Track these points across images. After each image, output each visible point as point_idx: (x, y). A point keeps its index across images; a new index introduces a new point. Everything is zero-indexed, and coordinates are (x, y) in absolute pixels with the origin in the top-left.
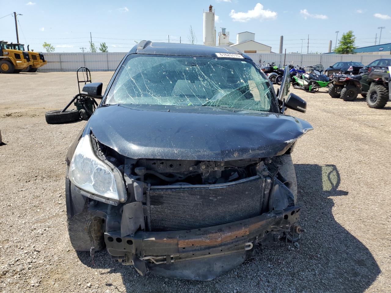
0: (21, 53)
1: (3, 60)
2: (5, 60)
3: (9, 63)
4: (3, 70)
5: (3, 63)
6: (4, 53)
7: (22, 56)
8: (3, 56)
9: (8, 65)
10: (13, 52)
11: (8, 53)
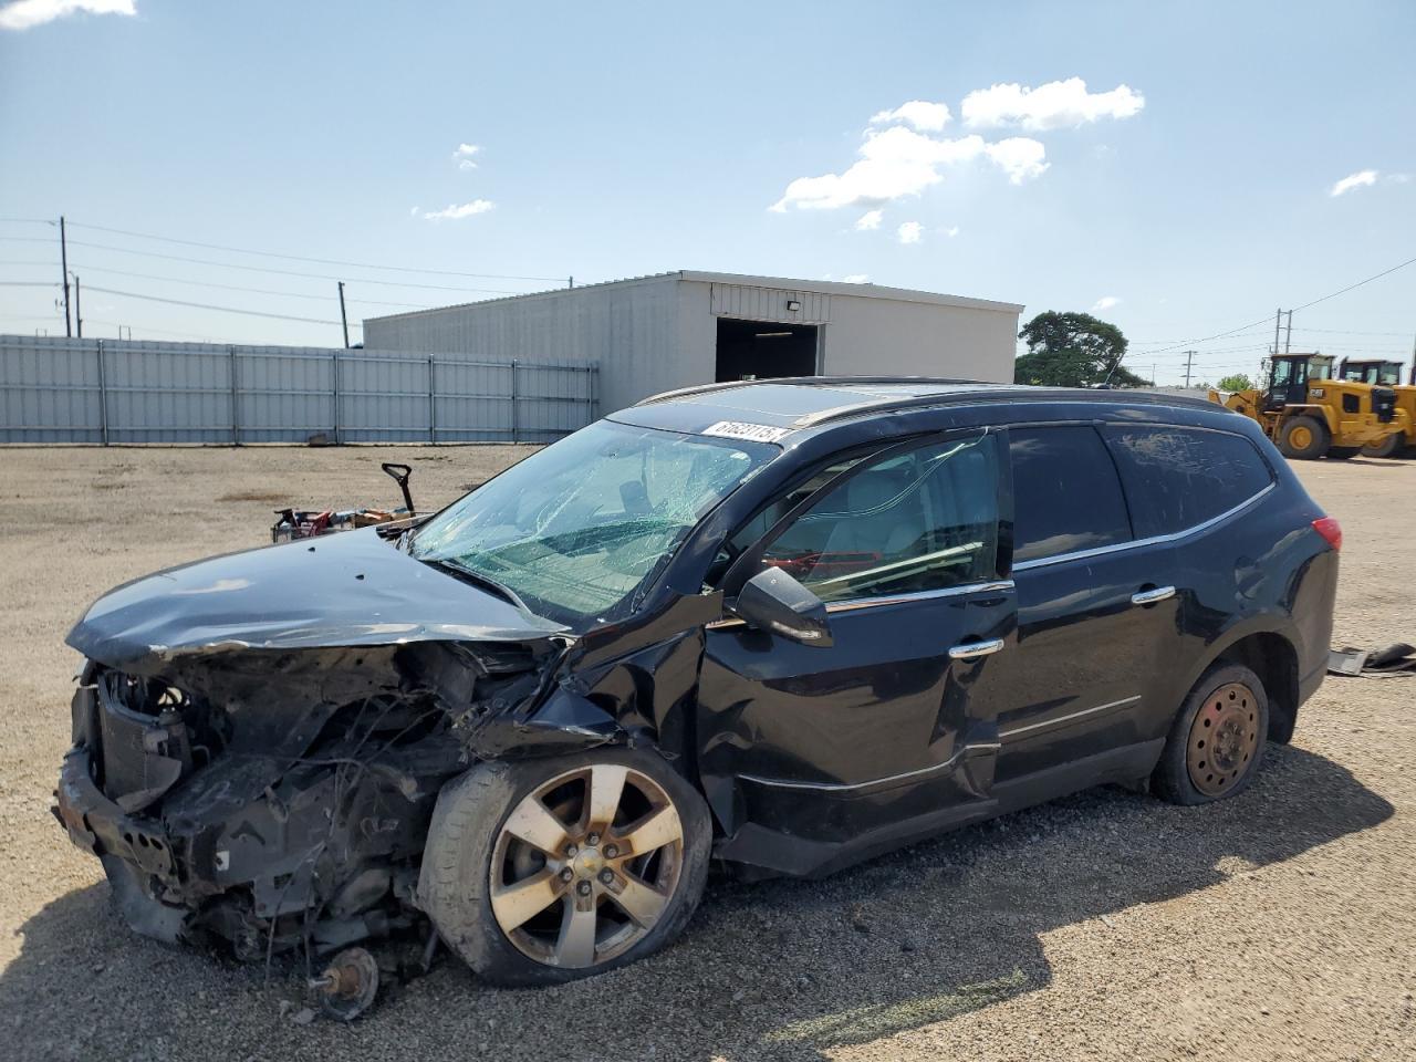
0: (1363, 391)
1: (1303, 413)
2: (1307, 415)
3: (1314, 424)
4: (1293, 449)
5: (1299, 426)
6: (1312, 391)
7: (1365, 402)
8: (1305, 403)
9: (1311, 431)
10: (1338, 388)
11: (1324, 393)
